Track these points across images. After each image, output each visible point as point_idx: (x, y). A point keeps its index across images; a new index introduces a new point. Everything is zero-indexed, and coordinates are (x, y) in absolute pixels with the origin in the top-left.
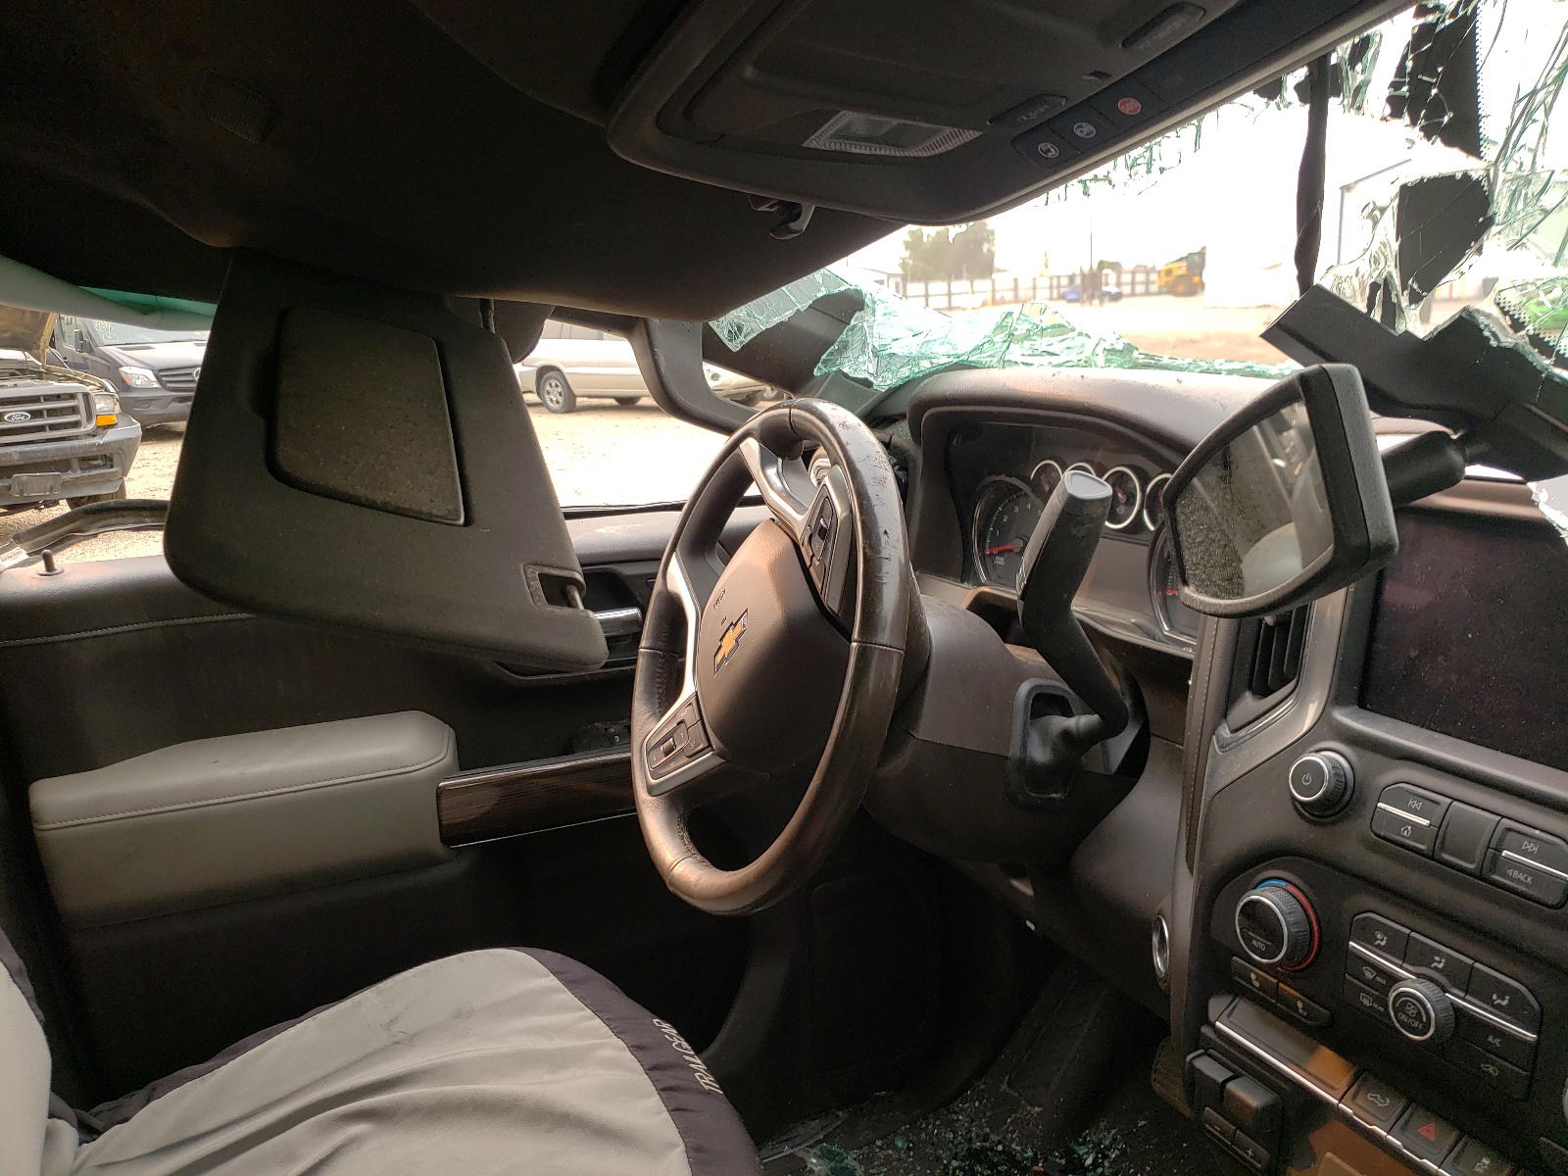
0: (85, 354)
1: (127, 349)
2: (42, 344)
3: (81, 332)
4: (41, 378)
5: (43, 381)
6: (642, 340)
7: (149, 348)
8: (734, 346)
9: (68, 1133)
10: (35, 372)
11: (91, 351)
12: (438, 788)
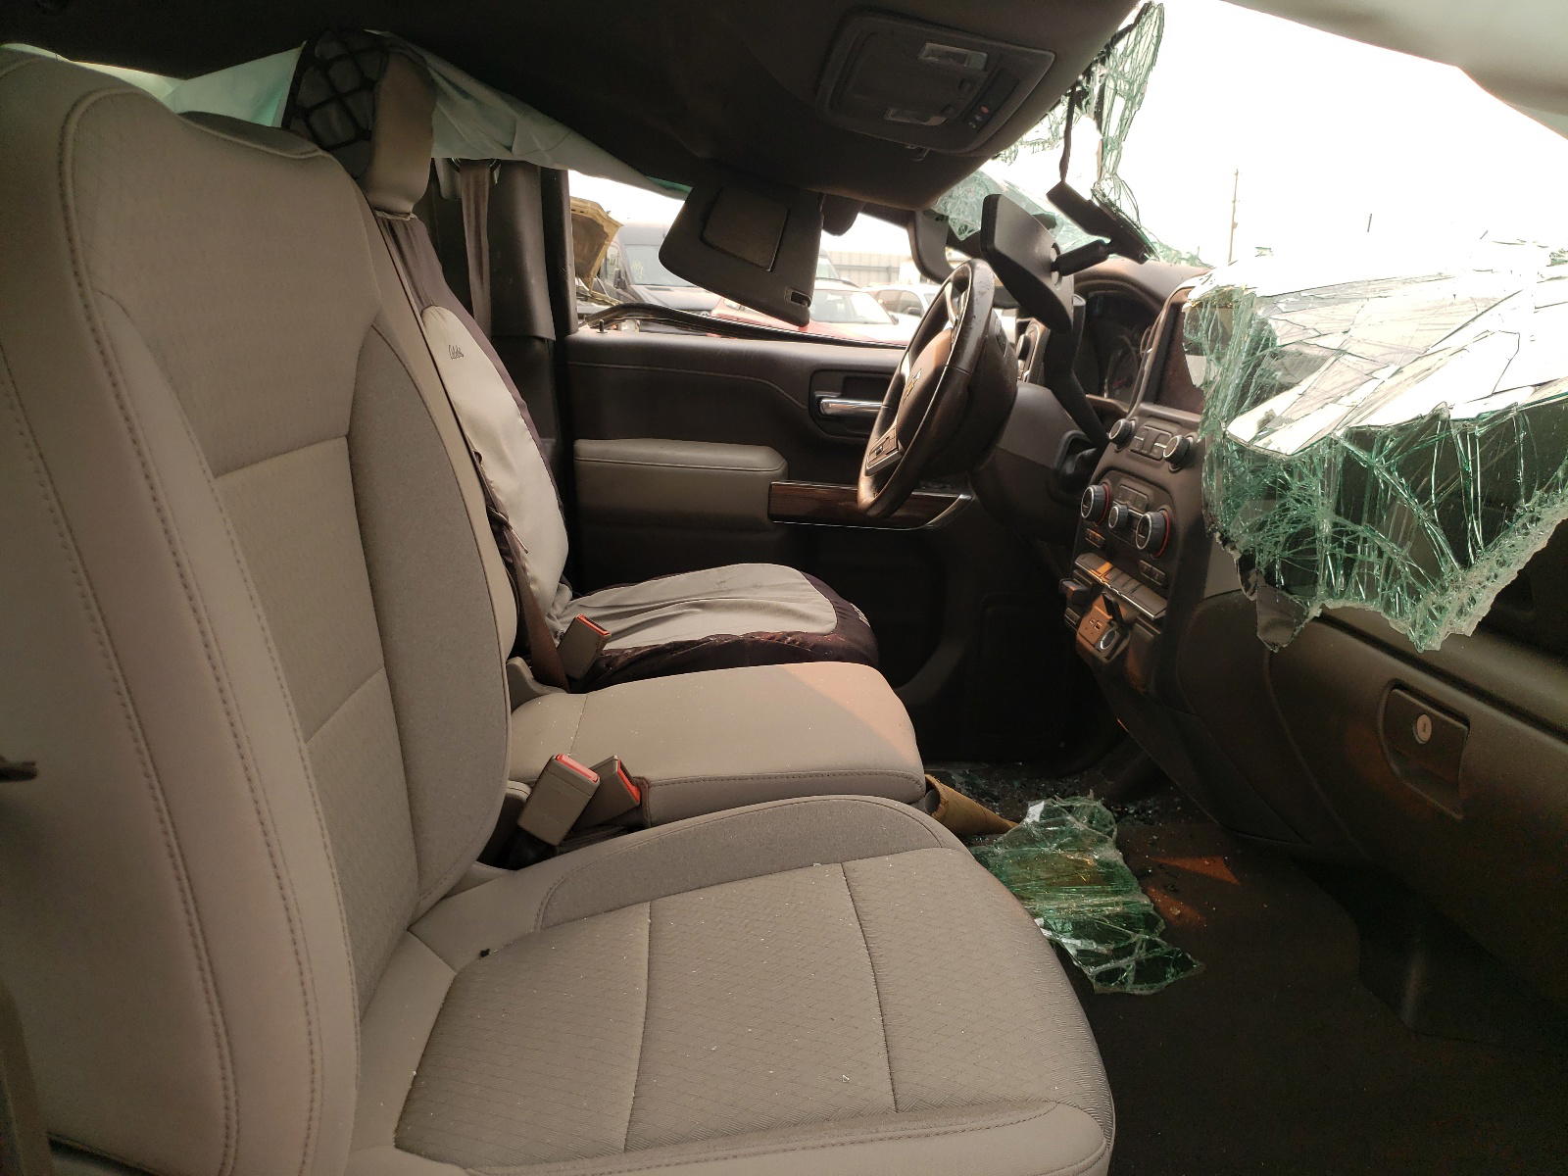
0: (619, 290)
1: (651, 289)
2: (592, 273)
3: (620, 272)
4: (586, 300)
5: (588, 303)
6: (912, 230)
7: (668, 290)
8: (962, 238)
9: (568, 592)
10: (582, 295)
11: (624, 288)
12: (771, 486)
